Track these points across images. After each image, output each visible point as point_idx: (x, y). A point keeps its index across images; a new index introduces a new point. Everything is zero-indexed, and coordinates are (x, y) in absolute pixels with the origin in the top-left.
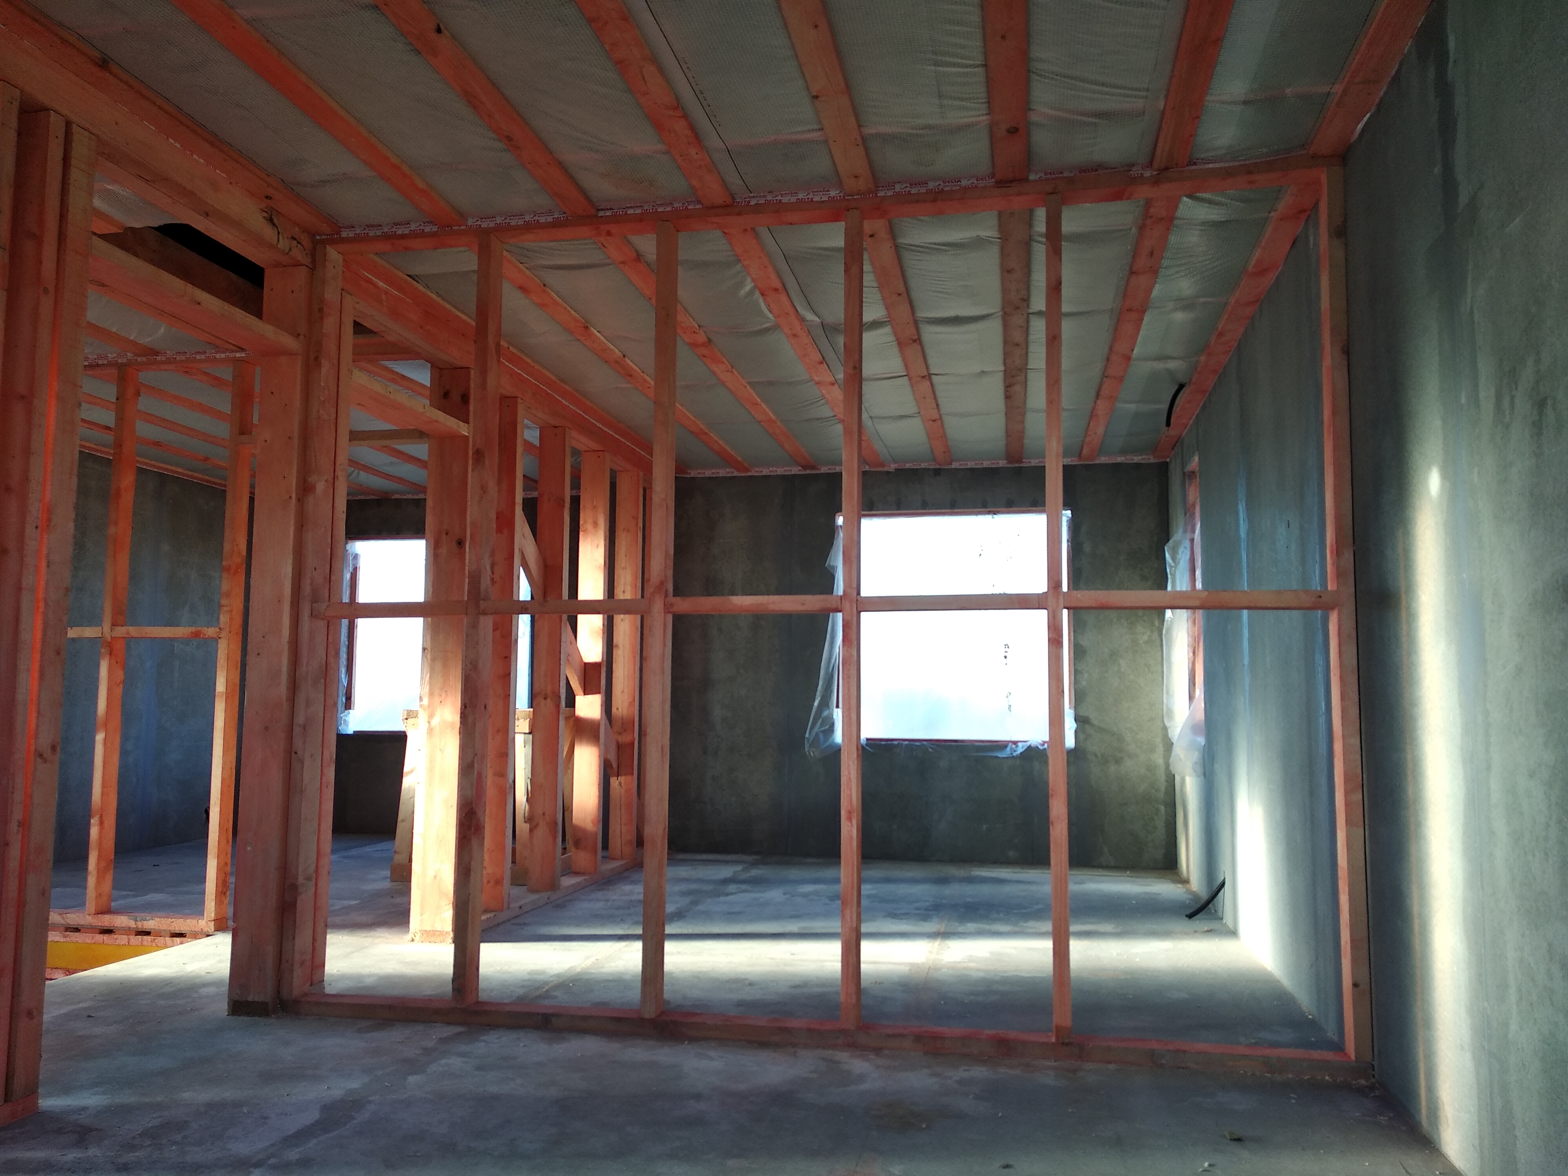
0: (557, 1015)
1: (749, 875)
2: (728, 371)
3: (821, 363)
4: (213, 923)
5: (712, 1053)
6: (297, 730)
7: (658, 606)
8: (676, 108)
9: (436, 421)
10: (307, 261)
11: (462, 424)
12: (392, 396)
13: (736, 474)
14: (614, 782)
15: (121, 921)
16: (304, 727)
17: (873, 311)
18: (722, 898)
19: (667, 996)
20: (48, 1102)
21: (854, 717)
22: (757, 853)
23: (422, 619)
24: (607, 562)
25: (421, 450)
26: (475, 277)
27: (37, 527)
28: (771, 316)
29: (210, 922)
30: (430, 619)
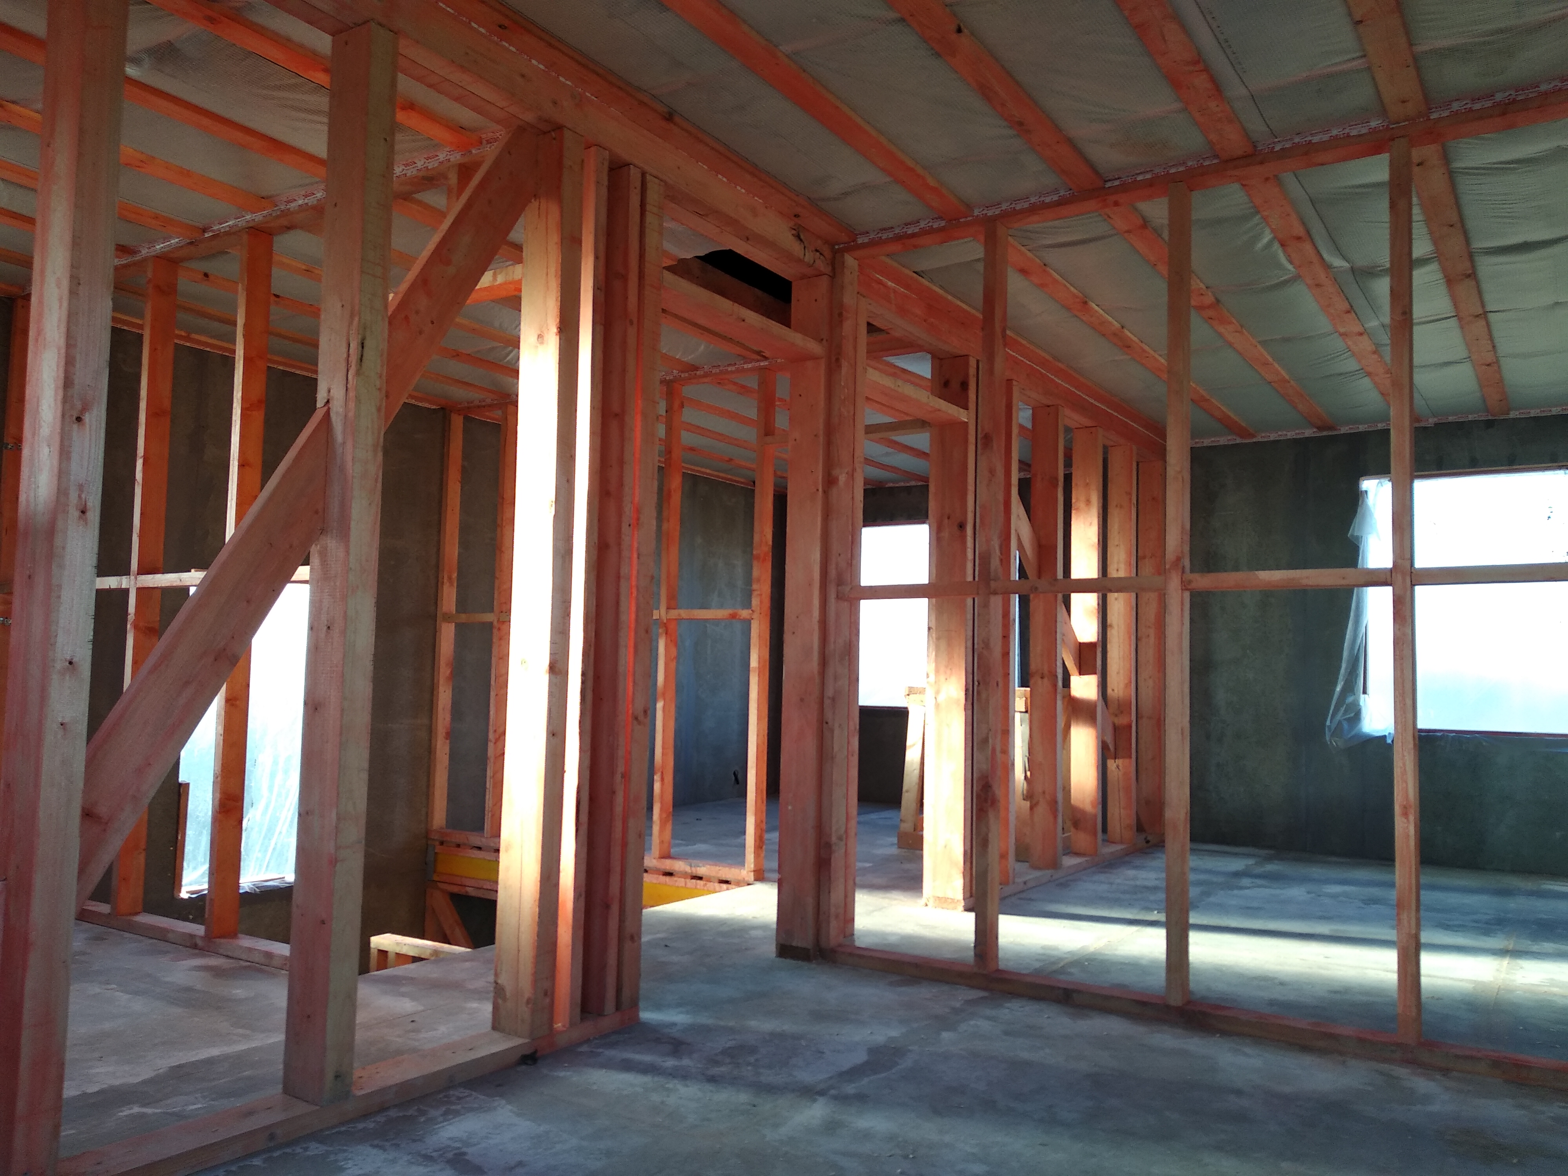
0: (1078, 992)
1: (1262, 869)
2: (1236, 332)
3: (1348, 312)
4: (752, 873)
5: (1247, 1050)
6: (827, 702)
7: (1174, 583)
8: (1196, 62)
9: (939, 410)
10: (827, 270)
11: (962, 410)
12: (900, 390)
13: (1239, 441)
14: (1111, 764)
15: (679, 866)
16: (833, 699)
17: (1421, 247)
18: (1236, 892)
19: (1192, 986)
20: (647, 1015)
21: (1409, 702)
22: (1270, 847)
23: (926, 600)
24: (1101, 540)
25: (921, 440)
26: (980, 267)
27: (630, 525)
28: (1290, 267)
29: (750, 873)
30: (934, 600)
